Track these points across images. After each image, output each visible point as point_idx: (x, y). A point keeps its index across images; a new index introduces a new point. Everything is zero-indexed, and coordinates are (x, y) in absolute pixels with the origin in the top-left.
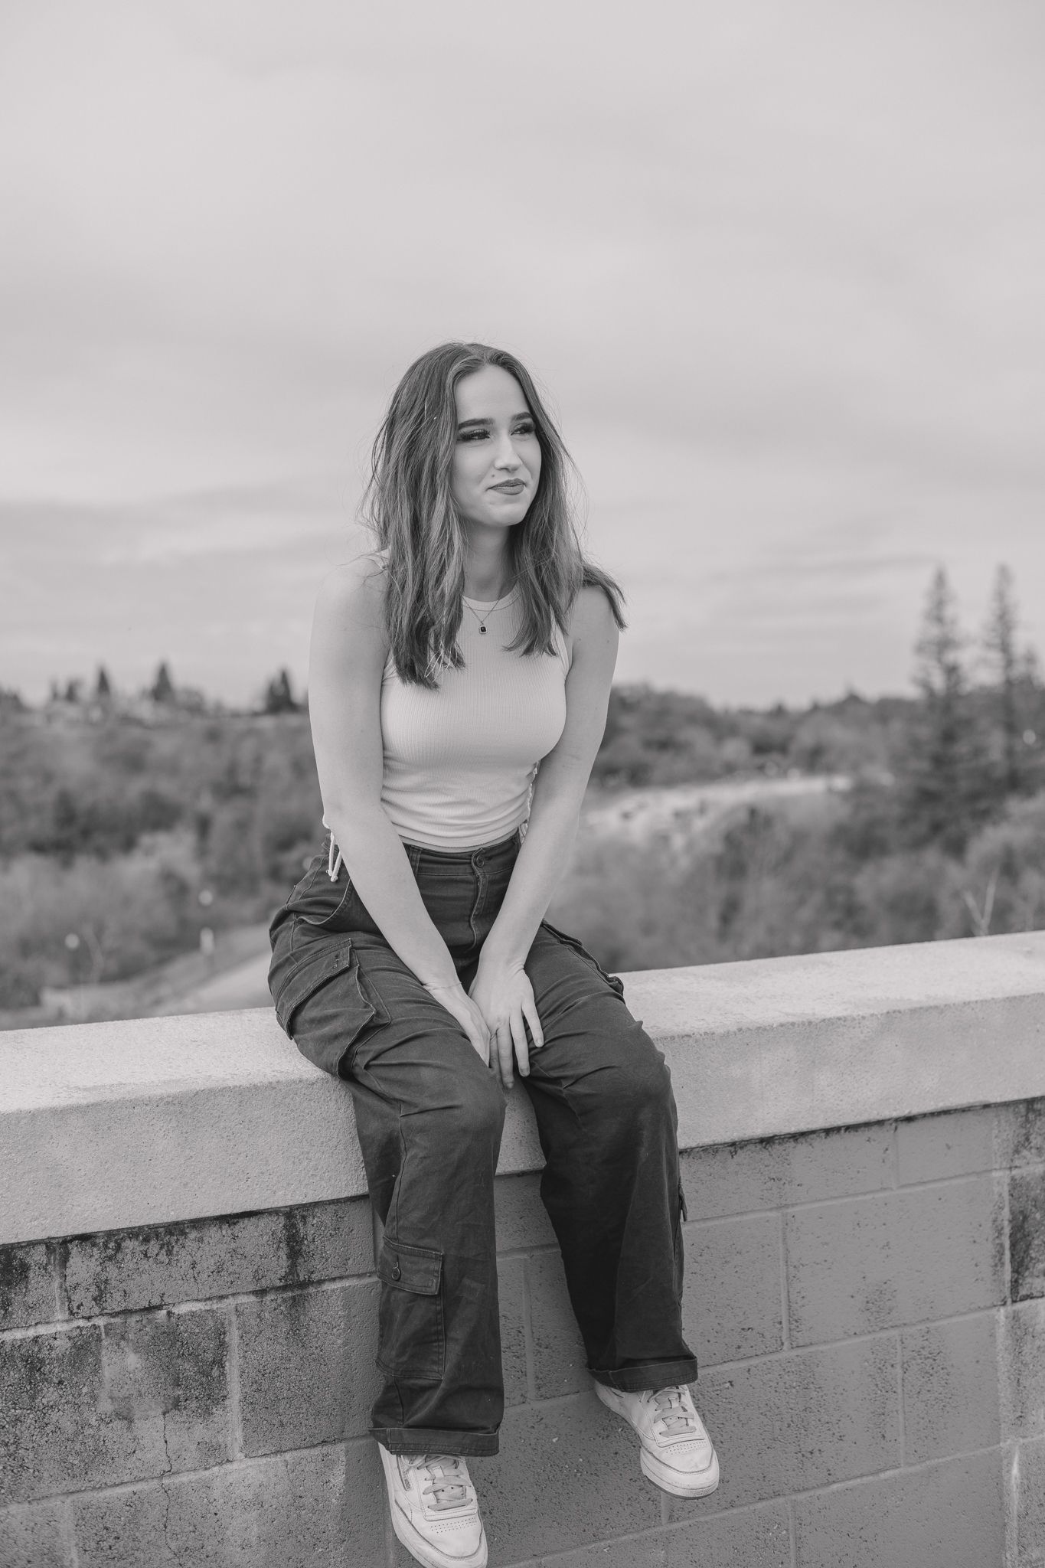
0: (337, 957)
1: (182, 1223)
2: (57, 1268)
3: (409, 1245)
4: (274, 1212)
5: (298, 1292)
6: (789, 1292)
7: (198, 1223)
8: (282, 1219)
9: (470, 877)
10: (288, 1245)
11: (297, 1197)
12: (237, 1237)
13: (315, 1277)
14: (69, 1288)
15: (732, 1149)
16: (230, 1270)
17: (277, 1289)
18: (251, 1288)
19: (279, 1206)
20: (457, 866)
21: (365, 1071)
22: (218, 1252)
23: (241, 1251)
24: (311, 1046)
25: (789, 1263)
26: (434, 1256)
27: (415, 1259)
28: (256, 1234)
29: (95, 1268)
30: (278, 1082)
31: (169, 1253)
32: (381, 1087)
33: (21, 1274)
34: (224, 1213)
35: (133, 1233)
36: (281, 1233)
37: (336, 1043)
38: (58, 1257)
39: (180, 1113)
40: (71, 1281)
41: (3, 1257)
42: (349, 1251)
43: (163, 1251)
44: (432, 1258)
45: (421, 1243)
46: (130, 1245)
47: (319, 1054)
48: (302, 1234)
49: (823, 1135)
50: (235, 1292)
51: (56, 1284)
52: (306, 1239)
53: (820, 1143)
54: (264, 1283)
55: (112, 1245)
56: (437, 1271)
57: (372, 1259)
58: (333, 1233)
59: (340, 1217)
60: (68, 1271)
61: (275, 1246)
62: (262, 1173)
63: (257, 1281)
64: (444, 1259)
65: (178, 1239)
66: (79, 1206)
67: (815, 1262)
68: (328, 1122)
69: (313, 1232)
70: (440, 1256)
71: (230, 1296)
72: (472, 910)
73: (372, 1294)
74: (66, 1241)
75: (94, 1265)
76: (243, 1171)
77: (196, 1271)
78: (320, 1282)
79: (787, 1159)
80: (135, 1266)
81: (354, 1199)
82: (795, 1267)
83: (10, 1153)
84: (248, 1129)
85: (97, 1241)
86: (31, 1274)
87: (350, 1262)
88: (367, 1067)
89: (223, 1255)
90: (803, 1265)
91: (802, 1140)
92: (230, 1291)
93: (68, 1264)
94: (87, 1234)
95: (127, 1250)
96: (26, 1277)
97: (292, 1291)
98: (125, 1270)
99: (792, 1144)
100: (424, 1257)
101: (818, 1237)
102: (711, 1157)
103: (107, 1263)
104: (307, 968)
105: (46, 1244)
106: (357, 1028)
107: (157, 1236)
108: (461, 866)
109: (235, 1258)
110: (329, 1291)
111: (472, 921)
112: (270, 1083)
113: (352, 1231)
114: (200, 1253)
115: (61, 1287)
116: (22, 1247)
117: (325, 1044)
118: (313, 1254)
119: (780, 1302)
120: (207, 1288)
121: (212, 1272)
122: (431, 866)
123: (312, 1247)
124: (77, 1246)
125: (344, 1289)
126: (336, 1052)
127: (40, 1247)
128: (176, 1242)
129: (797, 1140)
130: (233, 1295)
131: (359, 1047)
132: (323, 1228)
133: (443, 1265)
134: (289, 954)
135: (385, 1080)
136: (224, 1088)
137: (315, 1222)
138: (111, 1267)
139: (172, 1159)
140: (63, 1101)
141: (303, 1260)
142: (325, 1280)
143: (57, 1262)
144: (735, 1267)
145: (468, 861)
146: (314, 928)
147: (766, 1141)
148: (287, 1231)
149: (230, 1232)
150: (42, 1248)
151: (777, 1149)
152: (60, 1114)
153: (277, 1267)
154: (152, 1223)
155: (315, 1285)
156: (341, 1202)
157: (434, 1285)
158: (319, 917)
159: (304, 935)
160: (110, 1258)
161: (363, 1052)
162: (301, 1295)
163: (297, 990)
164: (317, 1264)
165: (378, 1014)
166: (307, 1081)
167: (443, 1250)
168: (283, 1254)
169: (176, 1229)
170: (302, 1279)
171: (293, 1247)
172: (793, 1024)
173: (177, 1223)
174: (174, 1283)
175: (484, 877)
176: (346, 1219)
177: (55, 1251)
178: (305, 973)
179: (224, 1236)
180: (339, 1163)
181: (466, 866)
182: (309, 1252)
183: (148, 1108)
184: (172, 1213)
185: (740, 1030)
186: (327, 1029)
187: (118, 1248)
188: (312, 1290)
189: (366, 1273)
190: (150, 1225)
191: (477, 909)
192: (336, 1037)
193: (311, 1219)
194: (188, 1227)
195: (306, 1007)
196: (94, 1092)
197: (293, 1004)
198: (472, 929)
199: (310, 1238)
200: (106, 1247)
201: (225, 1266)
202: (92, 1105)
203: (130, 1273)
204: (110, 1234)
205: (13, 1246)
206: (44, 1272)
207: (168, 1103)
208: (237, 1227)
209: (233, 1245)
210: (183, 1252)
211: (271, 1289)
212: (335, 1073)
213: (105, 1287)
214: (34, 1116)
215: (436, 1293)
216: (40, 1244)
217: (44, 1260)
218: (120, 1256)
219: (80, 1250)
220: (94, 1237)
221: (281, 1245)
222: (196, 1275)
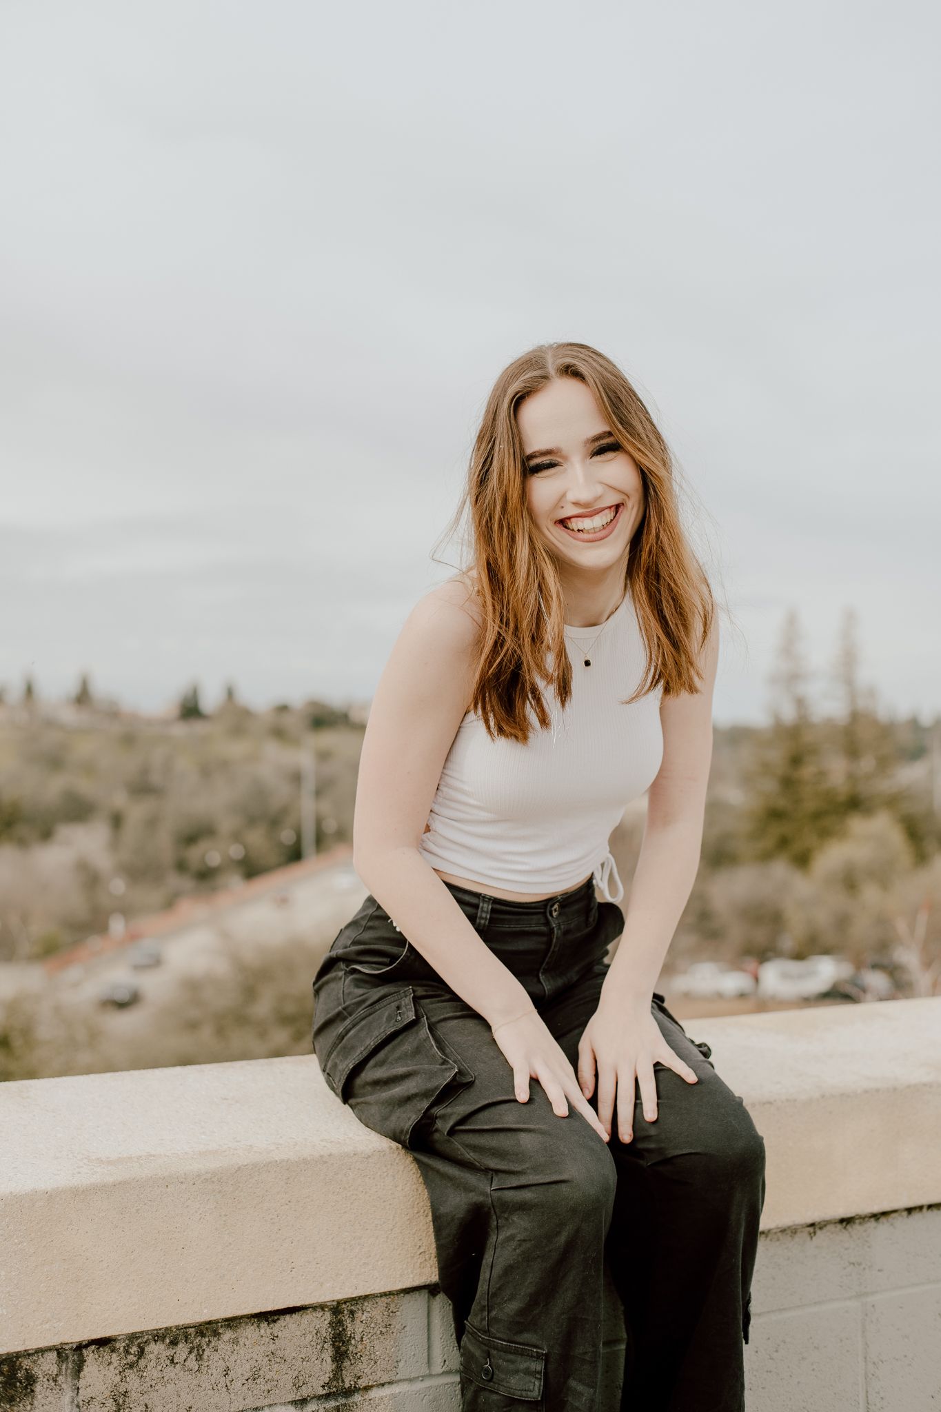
0: (398, 1008)
1: (216, 1322)
2: (69, 1379)
3: (504, 1341)
4: (322, 1307)
5: (342, 1401)
6: (867, 1392)
7: (232, 1322)
8: (328, 1316)
9: (544, 928)
10: (333, 1345)
11: (347, 1289)
12: (277, 1337)
13: (362, 1383)
14: (81, 1403)
15: (811, 1229)
16: (267, 1377)
17: (319, 1397)
18: (291, 1397)
19: (326, 1300)
20: (531, 917)
21: (447, 1138)
22: (255, 1357)
23: (279, 1354)
24: (374, 1110)
25: (868, 1359)
26: (535, 1354)
27: (511, 1357)
28: (298, 1333)
29: (113, 1379)
30: (330, 1155)
31: (199, 1357)
32: (470, 1156)
33: (26, 1388)
34: (263, 1310)
35: (159, 1336)
36: (326, 1332)
37: (409, 1107)
38: (70, 1366)
39: (220, 1192)
40: (84, 1394)
41: (5, 1368)
42: (400, 1352)
43: (193, 1356)
44: (532, 1356)
45: (520, 1338)
46: (154, 1349)
47: (386, 1118)
48: (349, 1333)
49: (905, 1214)
50: (272, 1403)
51: (67, 1398)
52: (354, 1338)
53: (901, 1222)
54: (305, 1392)
55: (134, 1349)
56: (539, 1373)
57: (426, 1361)
58: (384, 1330)
59: (392, 1312)
60: (82, 1383)
61: (319, 1347)
62: (309, 1262)
63: (297, 1389)
64: (546, 1358)
65: (210, 1341)
66: (99, 1304)
67: (894, 1358)
68: (384, 1201)
69: (361, 1330)
70: (543, 1354)
71: (266, 1408)
72: (542, 963)
73: (424, 1401)
74: (80, 1347)
75: (112, 1375)
76: (287, 1260)
77: (229, 1378)
78: (367, 1388)
79: (866, 1241)
80: (160, 1375)
81: (408, 1290)
82: (874, 1363)
83: (21, 1242)
84: (295, 1211)
85: (118, 1345)
86: (38, 1388)
87: (401, 1364)
88: (452, 1132)
89: (259, 1359)
90: (882, 1362)
91: (883, 1219)
92: (267, 1402)
93: (82, 1375)
94: (105, 1338)
95: (151, 1356)
96: (33, 1391)
97: (336, 1400)
98: (147, 1379)
99: (872, 1223)
100: (522, 1355)
101: (898, 1329)
102: (790, 1238)
103: (128, 1372)
104: (363, 1023)
105: (57, 1350)
106: (436, 1088)
107: (186, 1338)
108: (535, 917)
109: (273, 1362)
110: (377, 1399)
111: (540, 975)
112: (322, 1156)
113: (405, 1327)
114: (235, 1357)
115: (73, 1402)
116: (29, 1355)
117: (394, 1107)
118: (361, 1356)
119: (859, 1403)
120: (241, 1399)
121: (247, 1380)
122: (502, 916)
123: (360, 1347)
124: (93, 1352)
125: (394, 1396)
126: (408, 1118)
127: (50, 1354)
128: (208, 1345)
129: (878, 1219)
130: (270, 1406)
131: (437, 1111)
132: (373, 1325)
133: (546, 1365)
134: (340, 1008)
135: (475, 1148)
136: (270, 1163)
137: (364, 1318)
138: (131, 1375)
139: (208, 1247)
140: (85, 1178)
141: (349, 1363)
142: (372, 1386)
143: (69, 1371)
144: (812, 1364)
145: (542, 910)
146: (367, 978)
147: (846, 1221)
148: (334, 1328)
149: (269, 1331)
150: (53, 1356)
151: (856, 1229)
152: (80, 1195)
153: (320, 1370)
154: (181, 1323)
155: (361, 1392)
156: (393, 1294)
157: (536, 1389)
158: (374, 965)
159: (357, 986)
160: (131, 1366)
161: (443, 1117)
162: (345, 1405)
163: (353, 1048)
164: (364, 1367)
165: (460, 1073)
166: (362, 1153)
167: (545, 1348)
168: (328, 1355)
169: (209, 1329)
170: (347, 1385)
171: (339, 1348)
172: (878, 1090)
173: (209, 1323)
174: (203, 1394)
175: (559, 929)
176: (398, 1313)
177: (67, 1358)
178: (362, 1029)
179: (262, 1336)
180: (394, 1249)
181: (540, 916)
182: (356, 1354)
183: (183, 1186)
184: (205, 1311)
185: (823, 1096)
186: (398, 1091)
187: (141, 1353)
188: (357, 1398)
189: (418, 1377)
190: (178, 1326)
191: (548, 963)
192: (408, 1099)
193: (360, 1314)
194: (221, 1327)
195: (367, 1067)
196: (120, 1167)
197: (350, 1064)
198: (542, 984)
199: (358, 1337)
200: (127, 1352)
201: (261, 1373)
202: (120, 1184)
203: (153, 1383)
204: (132, 1337)
205: (18, 1355)
206: (53, 1384)
207: (206, 1180)
208: (278, 1325)
209: (272, 1347)
210: (215, 1357)
211: (313, 1398)
212: (405, 1141)
213: (124, 1401)
214: (51, 1197)
215: (539, 1399)
216: (50, 1350)
217: (55, 1369)
218: (142, 1363)
219: (97, 1356)
220: (114, 1340)
221: (326, 1345)
222: (229, 1384)
